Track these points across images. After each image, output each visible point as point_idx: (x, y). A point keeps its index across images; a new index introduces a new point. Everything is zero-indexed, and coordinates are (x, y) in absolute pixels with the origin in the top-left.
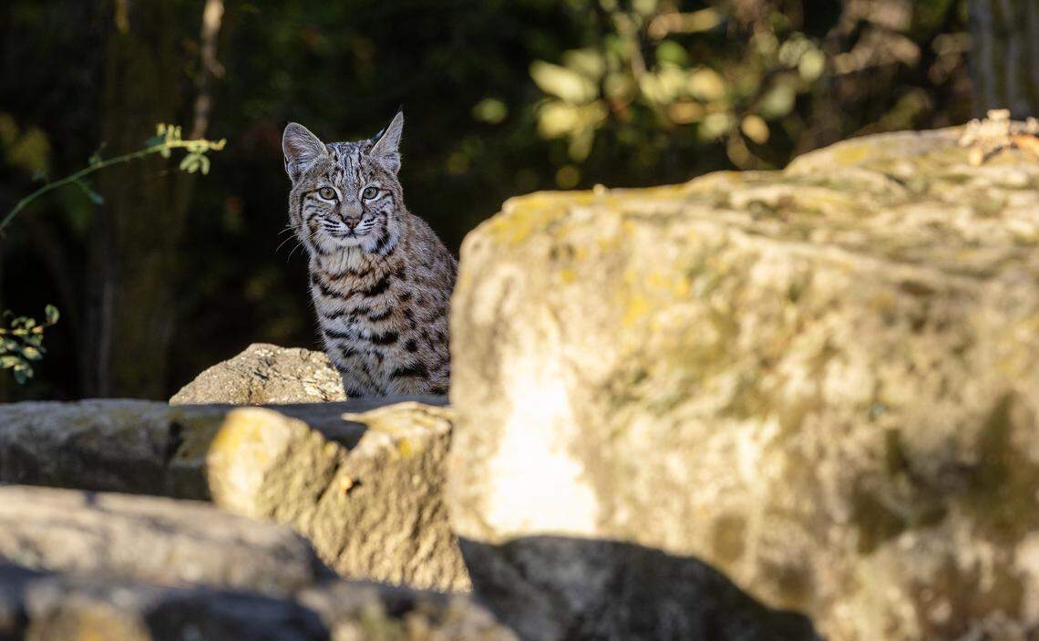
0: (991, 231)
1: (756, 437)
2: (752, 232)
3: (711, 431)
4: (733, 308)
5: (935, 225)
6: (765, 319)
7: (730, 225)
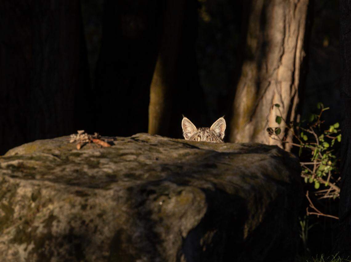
0: (97, 172)
1: (25, 250)
2: (13, 177)
3: (9, 248)
4: (11, 204)
5: (77, 171)
6: (23, 207)
7: (4, 174)
